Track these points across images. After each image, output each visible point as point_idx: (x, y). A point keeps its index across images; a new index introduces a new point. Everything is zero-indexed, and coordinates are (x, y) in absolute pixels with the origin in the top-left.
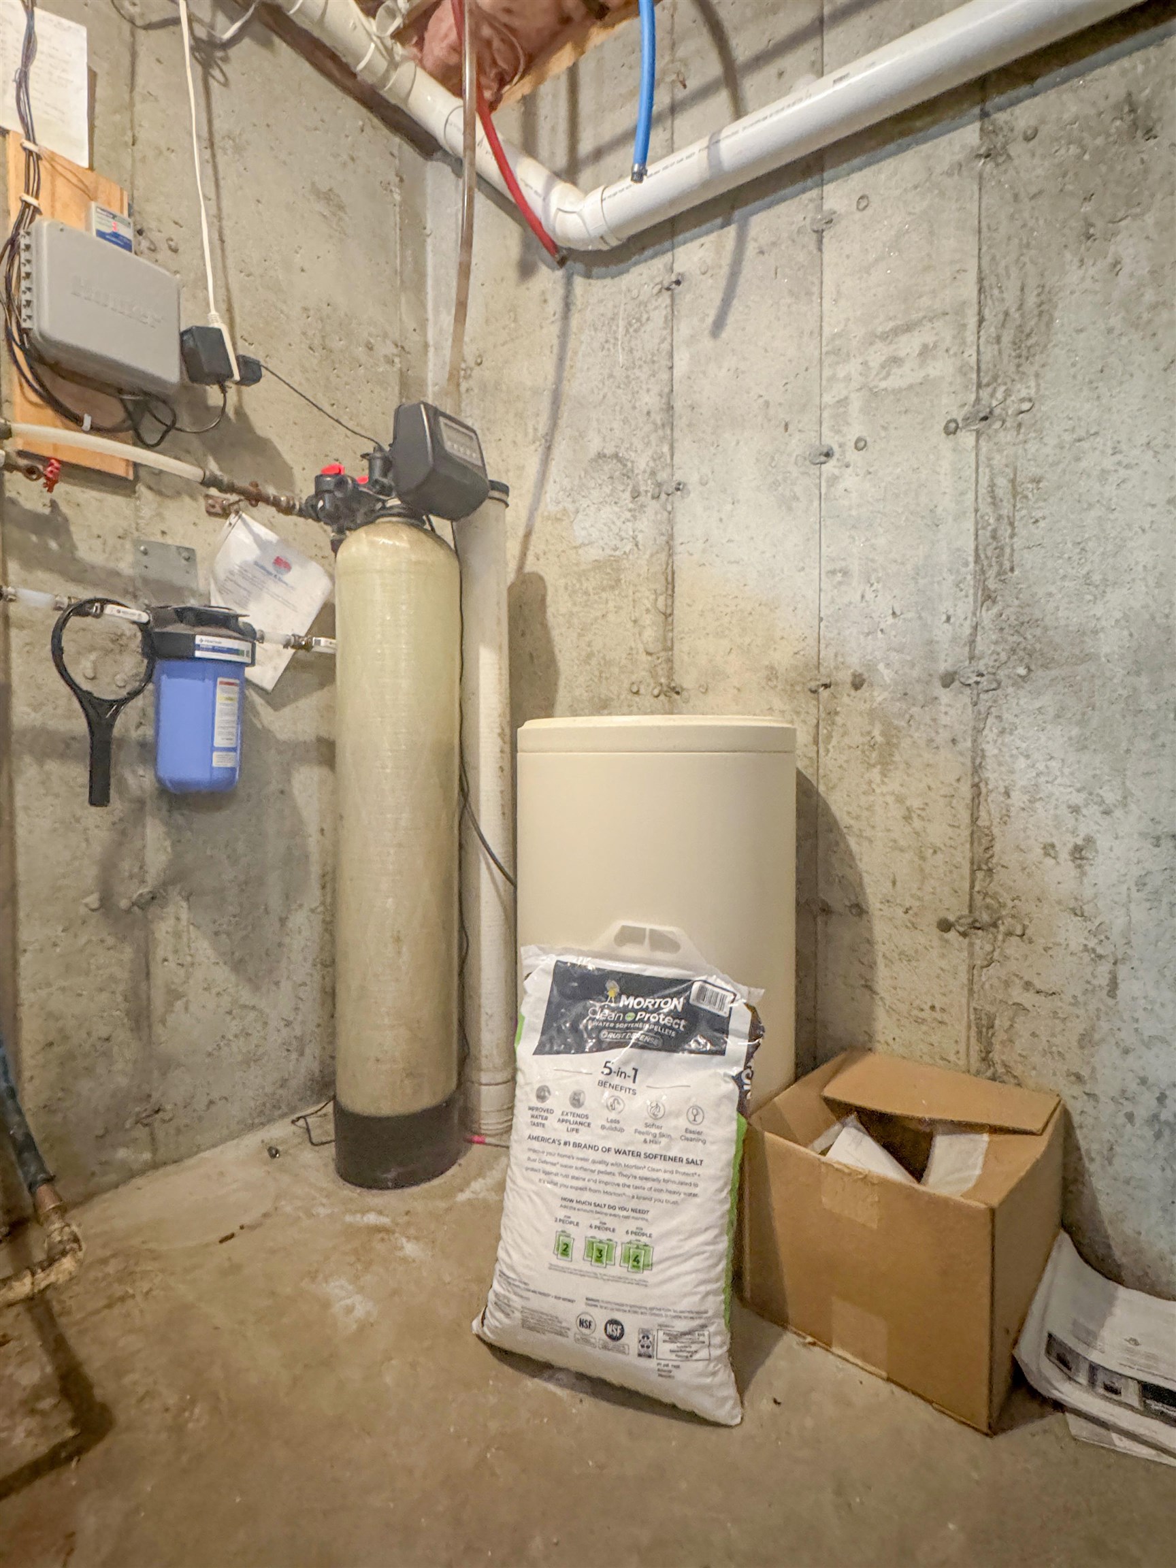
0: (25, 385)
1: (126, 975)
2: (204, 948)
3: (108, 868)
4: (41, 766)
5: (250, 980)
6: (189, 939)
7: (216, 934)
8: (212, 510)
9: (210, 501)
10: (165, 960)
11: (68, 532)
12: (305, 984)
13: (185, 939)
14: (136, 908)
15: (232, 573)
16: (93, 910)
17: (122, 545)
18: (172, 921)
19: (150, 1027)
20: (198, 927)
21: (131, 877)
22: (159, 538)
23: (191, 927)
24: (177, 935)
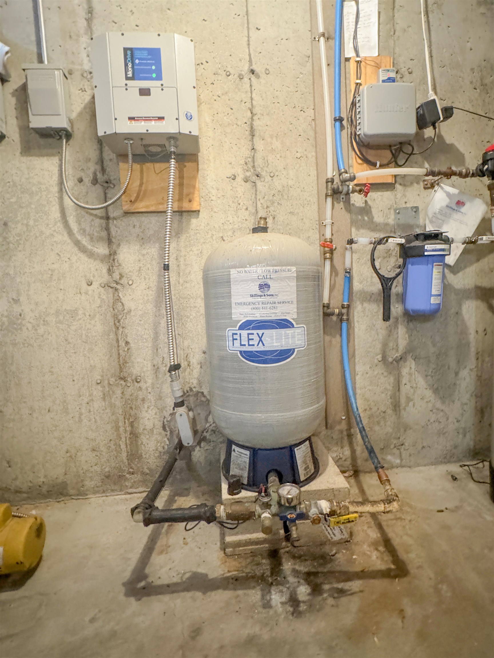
0: (357, 157)
1: (391, 388)
2: (421, 382)
3: (385, 345)
4: (362, 305)
5: (441, 398)
6: (415, 377)
7: (426, 376)
8: (426, 186)
9: (426, 183)
10: (405, 384)
11: (371, 212)
12: (466, 404)
13: (413, 376)
14: (394, 362)
15: (435, 213)
16: (380, 361)
17: (390, 212)
18: (408, 368)
19: (400, 411)
20: (419, 372)
21: (393, 349)
22: (404, 206)
23: (416, 372)
24: (410, 374)
